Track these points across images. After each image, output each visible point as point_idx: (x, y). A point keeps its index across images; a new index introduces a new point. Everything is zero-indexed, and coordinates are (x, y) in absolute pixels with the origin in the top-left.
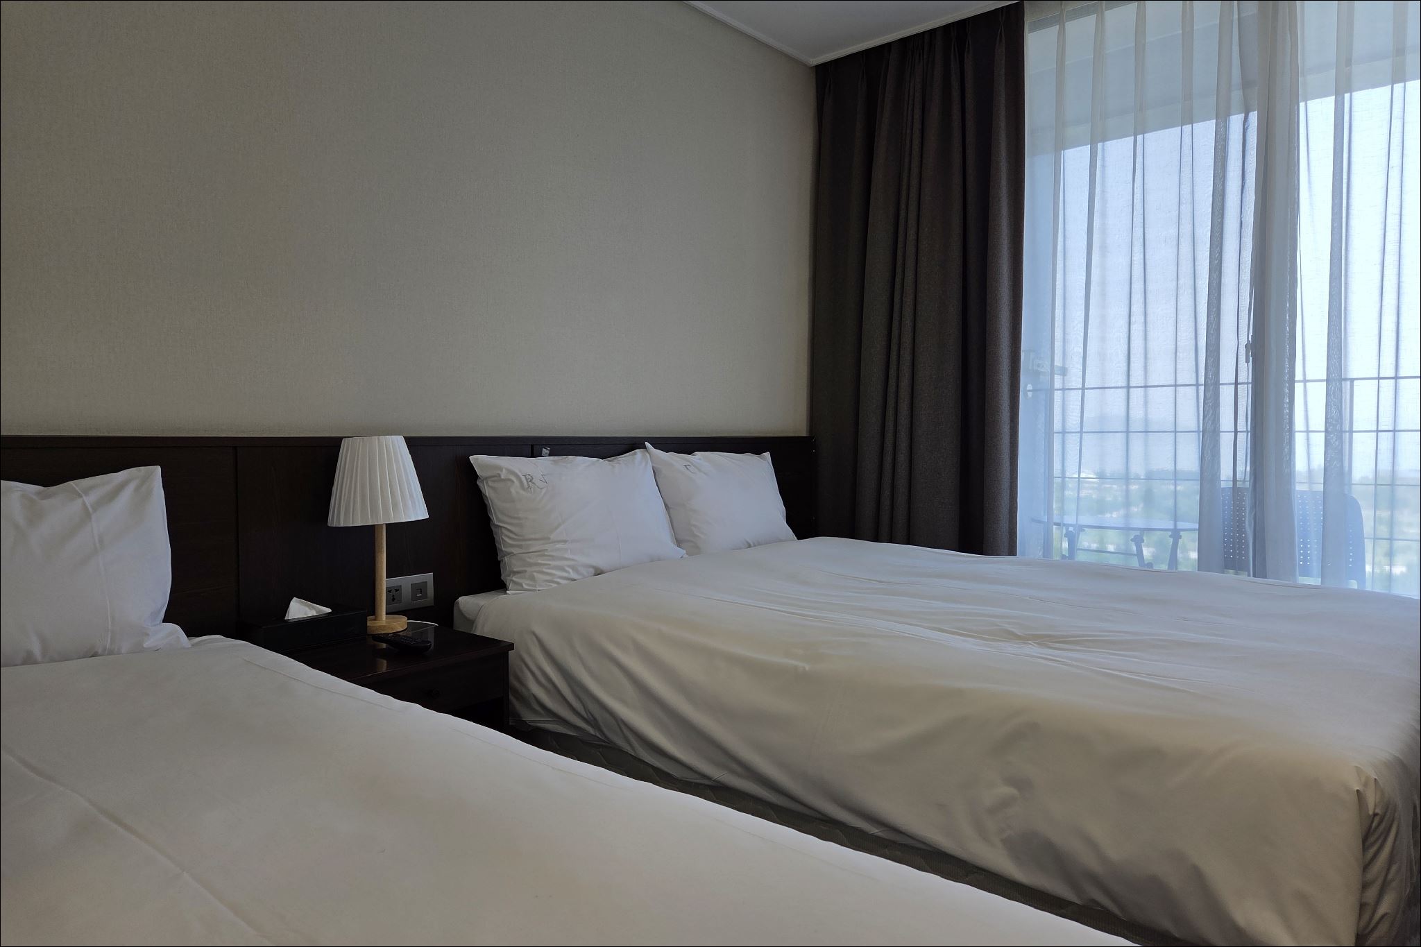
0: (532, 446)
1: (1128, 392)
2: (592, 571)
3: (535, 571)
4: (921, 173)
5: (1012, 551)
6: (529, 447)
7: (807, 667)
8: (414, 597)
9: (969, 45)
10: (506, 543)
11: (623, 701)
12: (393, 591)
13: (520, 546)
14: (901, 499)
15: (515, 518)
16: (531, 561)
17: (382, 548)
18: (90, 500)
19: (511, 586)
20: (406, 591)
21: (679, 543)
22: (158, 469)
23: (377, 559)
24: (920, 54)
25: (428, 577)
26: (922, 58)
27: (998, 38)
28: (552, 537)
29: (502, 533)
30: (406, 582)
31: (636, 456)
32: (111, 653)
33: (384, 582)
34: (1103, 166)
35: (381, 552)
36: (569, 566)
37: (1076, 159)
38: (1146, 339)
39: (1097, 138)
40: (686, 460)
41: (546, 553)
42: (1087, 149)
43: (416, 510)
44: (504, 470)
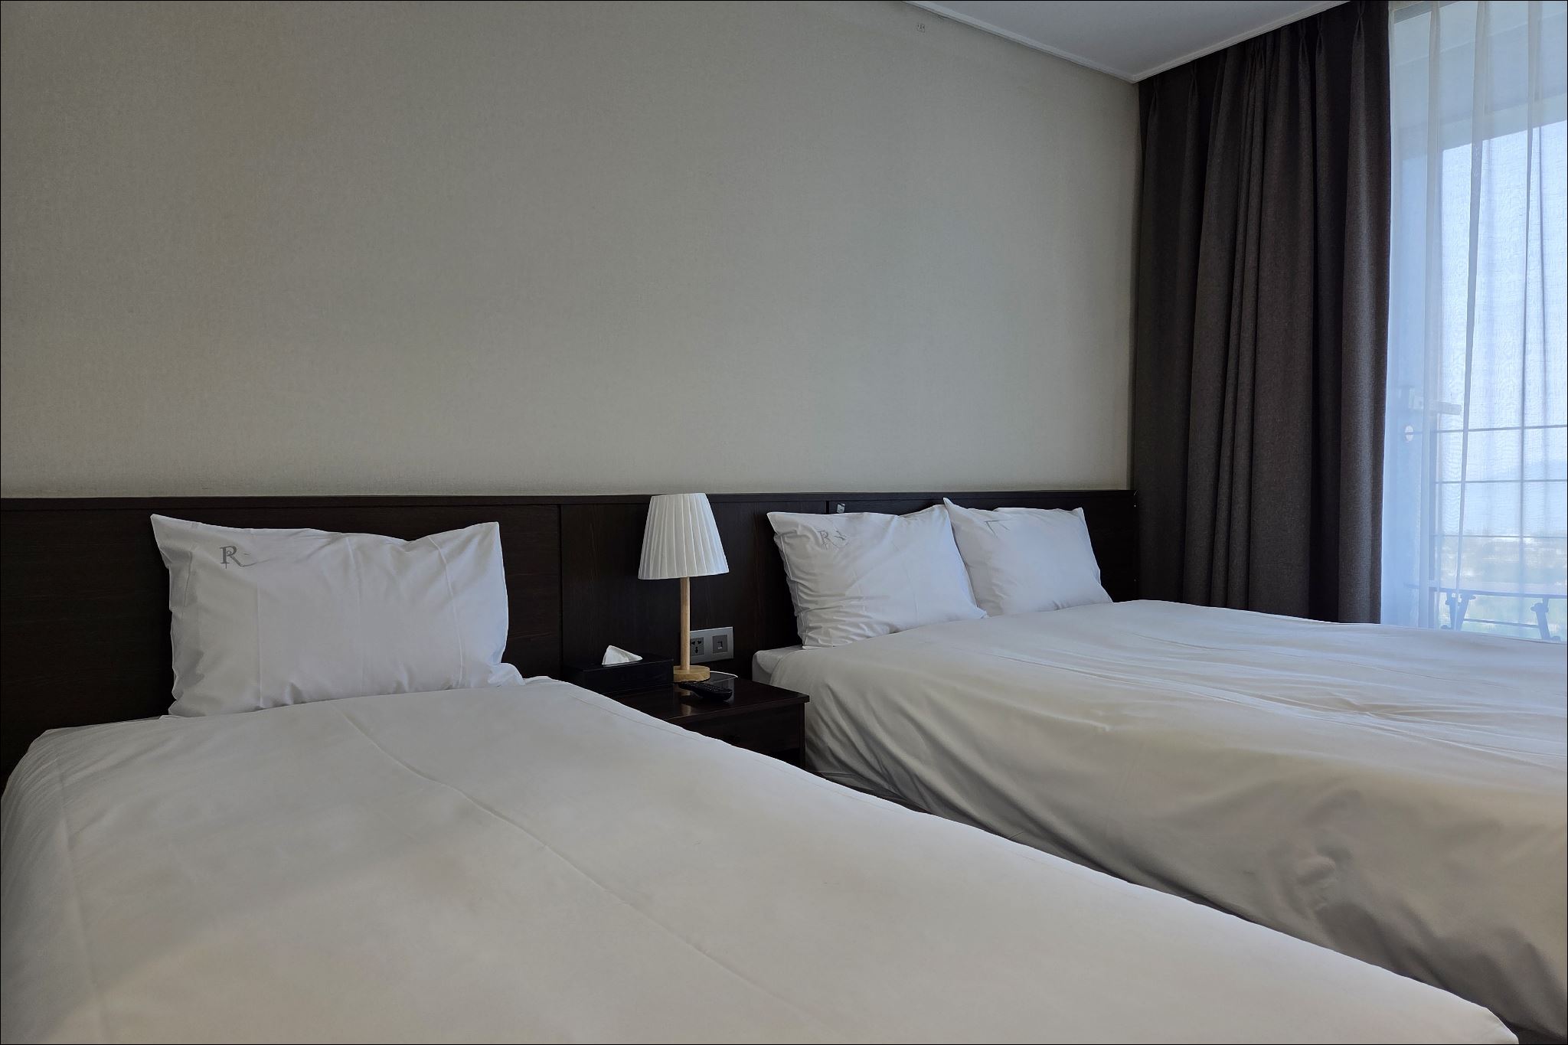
0: (828, 502)
1: (1523, 434)
2: (888, 628)
3: (830, 628)
4: (1262, 191)
5: (1374, 617)
6: (824, 503)
7: (1108, 728)
8: (715, 650)
9: (1321, 42)
10: (803, 598)
11: (917, 757)
12: (696, 643)
13: (816, 602)
14: (1238, 560)
15: (808, 574)
16: (826, 617)
17: (686, 600)
18: (444, 551)
19: (806, 641)
20: (708, 644)
21: (979, 603)
22: (497, 524)
23: (682, 612)
24: (1261, 59)
25: (728, 631)
26: (1263, 63)
27: (1356, 35)
28: (847, 593)
29: (798, 588)
30: (708, 634)
31: (934, 512)
32: (463, 686)
33: (688, 634)
34: (1490, 171)
35: (686, 605)
36: (863, 623)
37: (1456, 161)
38: (1545, 370)
39: (1481, 132)
40: (989, 516)
41: (841, 610)
42: (1467, 149)
43: (716, 564)
44: (800, 527)
